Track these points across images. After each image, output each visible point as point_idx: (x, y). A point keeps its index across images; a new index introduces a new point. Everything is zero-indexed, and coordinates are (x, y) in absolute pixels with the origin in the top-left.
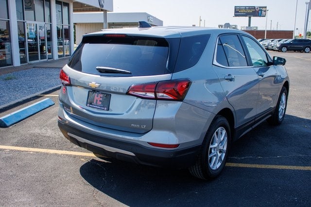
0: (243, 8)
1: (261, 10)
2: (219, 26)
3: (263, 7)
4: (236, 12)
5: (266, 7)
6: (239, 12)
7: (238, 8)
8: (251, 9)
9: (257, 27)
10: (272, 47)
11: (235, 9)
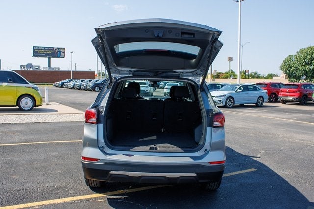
0: (42, 49)
1: (60, 52)
2: (21, 66)
3: (61, 49)
4: (34, 52)
5: (64, 49)
6: (38, 52)
7: (37, 48)
8: (49, 50)
9: (59, 68)
10: (85, 87)
11: (34, 50)
